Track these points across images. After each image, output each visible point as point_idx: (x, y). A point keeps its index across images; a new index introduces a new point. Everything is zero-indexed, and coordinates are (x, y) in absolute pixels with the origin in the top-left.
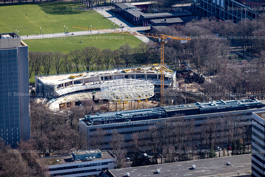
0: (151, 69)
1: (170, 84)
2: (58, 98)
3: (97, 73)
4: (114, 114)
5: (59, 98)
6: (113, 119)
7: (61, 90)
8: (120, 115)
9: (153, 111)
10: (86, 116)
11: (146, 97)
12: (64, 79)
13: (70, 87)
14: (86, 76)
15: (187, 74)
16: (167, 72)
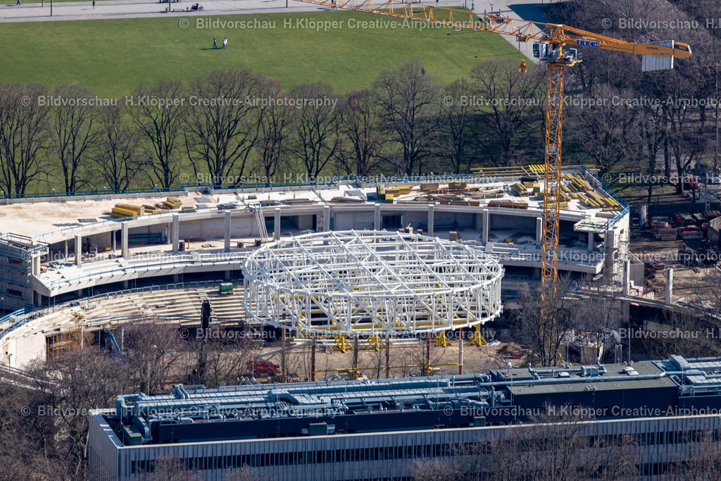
0: (516, 192)
1: (595, 263)
2: (45, 311)
3: (249, 198)
4: (258, 392)
5: (50, 309)
6: (251, 419)
7: (65, 271)
8: (287, 399)
9: (450, 387)
10: (121, 398)
11: (455, 323)
12: (84, 221)
13: (110, 257)
14: (194, 211)
15: (698, 223)
16: (589, 206)
